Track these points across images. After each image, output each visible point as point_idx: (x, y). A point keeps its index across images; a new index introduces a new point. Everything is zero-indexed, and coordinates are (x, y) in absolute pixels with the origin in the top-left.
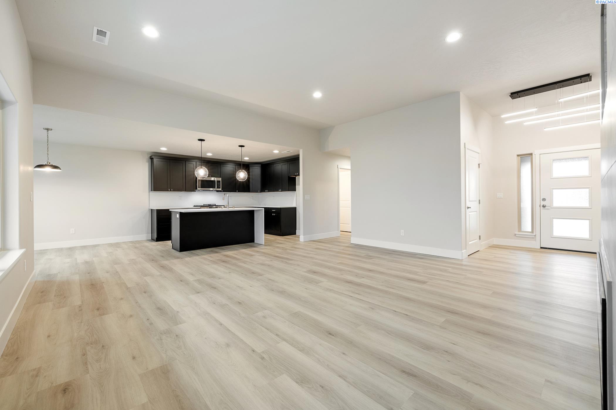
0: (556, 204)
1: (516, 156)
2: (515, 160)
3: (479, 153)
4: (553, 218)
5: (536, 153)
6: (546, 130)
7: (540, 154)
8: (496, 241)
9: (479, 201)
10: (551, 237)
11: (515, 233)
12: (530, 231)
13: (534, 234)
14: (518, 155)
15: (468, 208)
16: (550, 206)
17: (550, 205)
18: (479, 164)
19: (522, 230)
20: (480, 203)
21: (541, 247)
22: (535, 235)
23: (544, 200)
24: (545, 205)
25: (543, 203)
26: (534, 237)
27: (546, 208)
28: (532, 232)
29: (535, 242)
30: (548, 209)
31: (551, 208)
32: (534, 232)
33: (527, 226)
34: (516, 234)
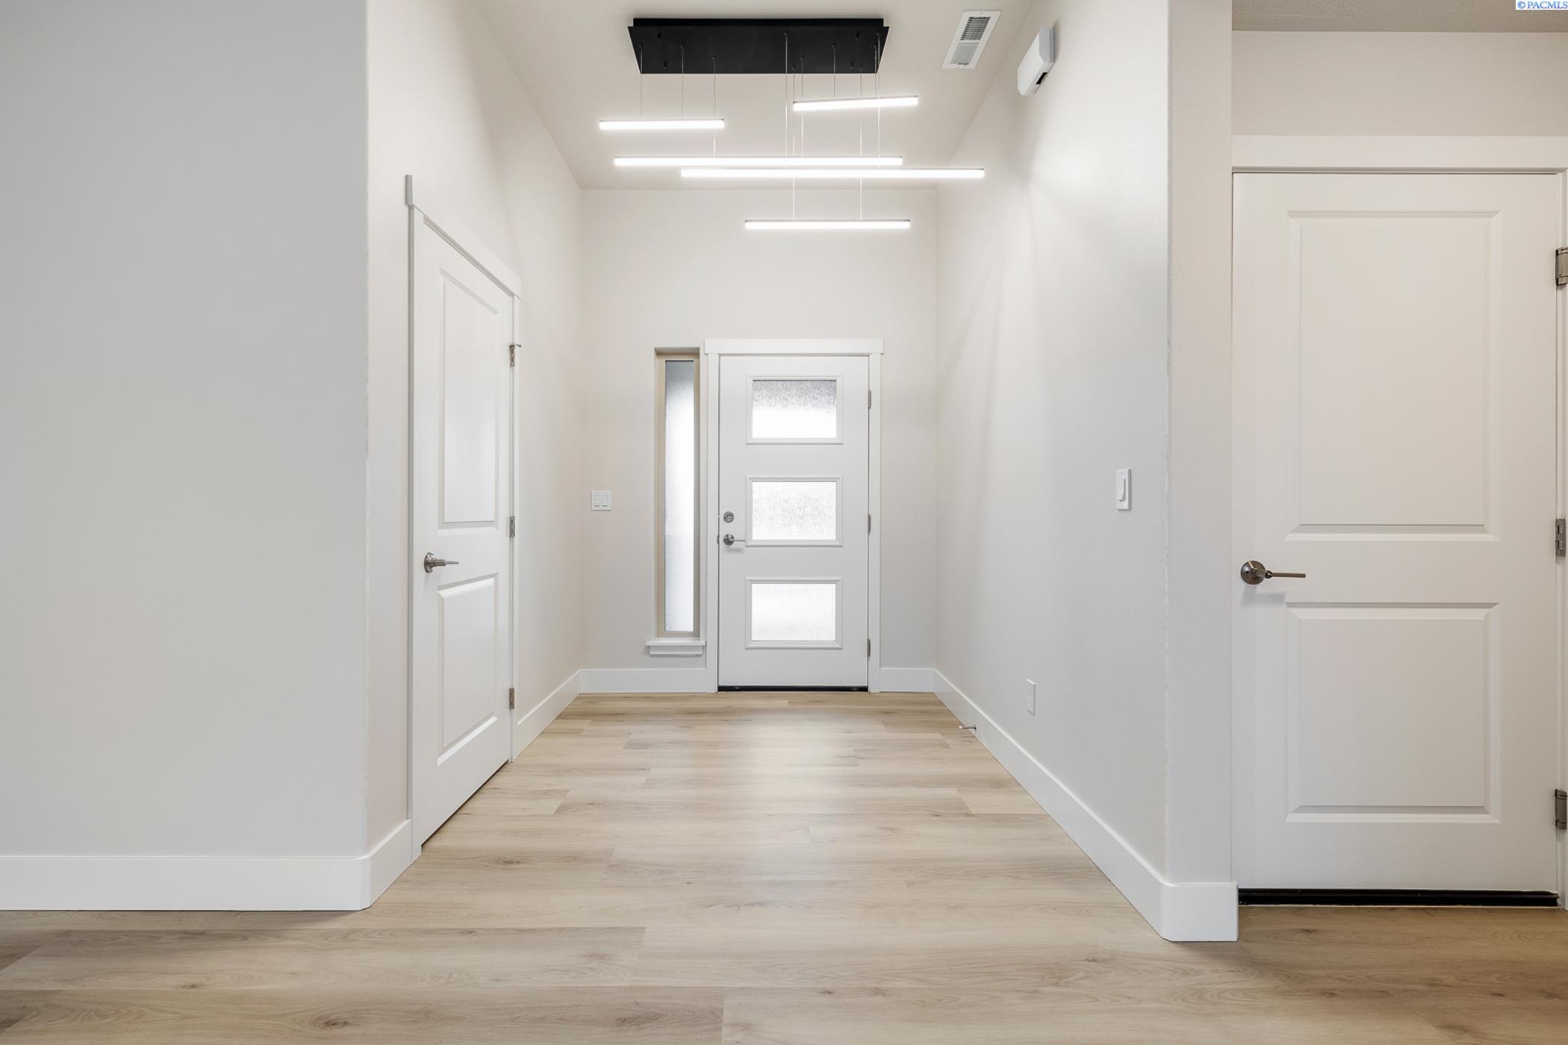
0: (762, 531)
1: (653, 353)
2: (651, 369)
3: (511, 294)
4: (750, 581)
5: (711, 348)
6: (749, 226)
7: (720, 355)
8: (587, 680)
9: (512, 521)
10: (746, 649)
11: (647, 644)
12: (690, 628)
13: (702, 642)
14: (659, 353)
15: (429, 565)
16: (744, 541)
17: (743, 539)
18: (512, 347)
19: (667, 629)
20: (512, 533)
21: (720, 684)
22: (703, 646)
23: (729, 517)
24: (732, 537)
25: (727, 529)
26: (701, 653)
27: (732, 546)
28: (696, 634)
29: (704, 669)
30: (739, 550)
31: (747, 546)
32: (701, 635)
33: (681, 615)
34: (649, 647)
